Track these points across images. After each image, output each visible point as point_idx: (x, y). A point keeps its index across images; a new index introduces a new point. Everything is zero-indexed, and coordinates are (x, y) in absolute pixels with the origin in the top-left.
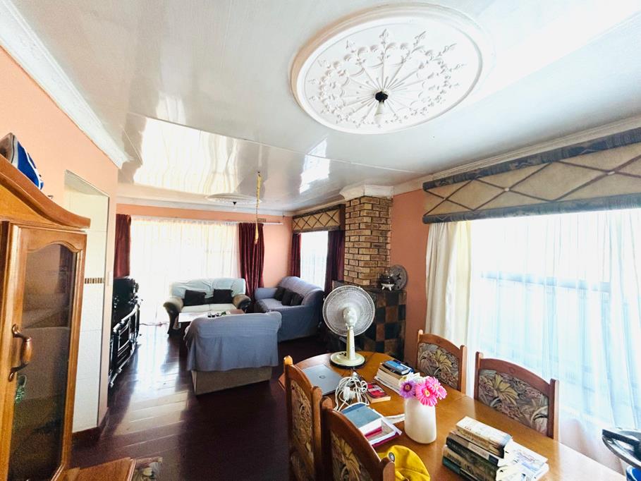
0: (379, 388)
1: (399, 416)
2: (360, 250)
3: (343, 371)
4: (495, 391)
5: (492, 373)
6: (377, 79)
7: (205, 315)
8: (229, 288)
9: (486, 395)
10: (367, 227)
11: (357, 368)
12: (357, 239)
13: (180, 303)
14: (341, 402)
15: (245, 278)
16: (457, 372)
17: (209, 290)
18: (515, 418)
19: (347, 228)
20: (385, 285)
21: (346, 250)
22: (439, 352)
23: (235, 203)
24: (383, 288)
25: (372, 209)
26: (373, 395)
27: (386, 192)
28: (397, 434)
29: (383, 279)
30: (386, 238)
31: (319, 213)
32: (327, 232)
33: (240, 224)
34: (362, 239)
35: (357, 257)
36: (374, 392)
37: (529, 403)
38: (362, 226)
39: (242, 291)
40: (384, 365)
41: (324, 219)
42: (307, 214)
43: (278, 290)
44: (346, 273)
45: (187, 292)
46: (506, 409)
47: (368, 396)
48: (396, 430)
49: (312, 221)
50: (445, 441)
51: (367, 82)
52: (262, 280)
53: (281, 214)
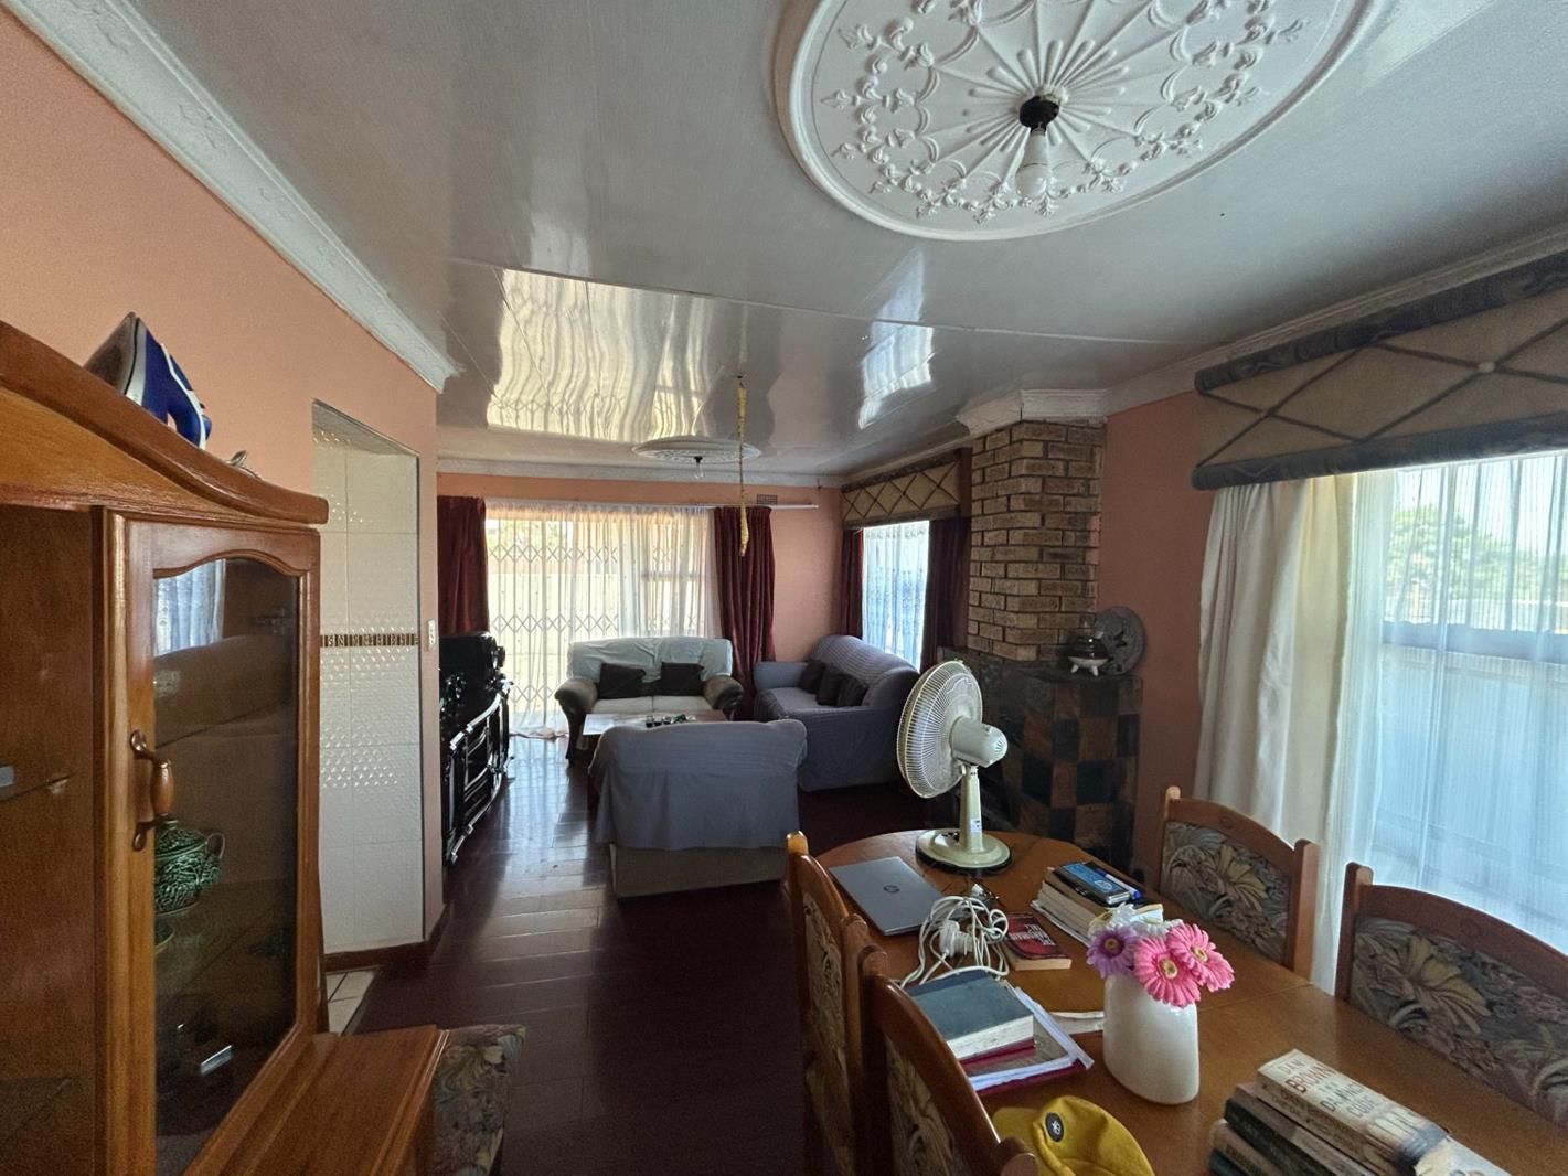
0: (1039, 934)
1: (1090, 1015)
2: (1012, 567)
3: (947, 878)
4: (1407, 984)
5: (1398, 930)
6: (1020, 56)
7: (637, 723)
8: (695, 661)
9: (1375, 991)
10: (1031, 505)
11: (989, 872)
12: (1002, 539)
13: (589, 692)
14: (932, 959)
15: (731, 639)
16: (1284, 916)
17: (651, 665)
18: (1475, 1071)
19: (976, 509)
20: (1078, 663)
21: (973, 569)
22: (1228, 853)
23: (698, 459)
24: (1075, 669)
25: (1045, 457)
26: (1022, 951)
27: (1084, 406)
28: (1078, 1063)
29: (1074, 646)
30: (1086, 533)
31: (906, 474)
32: (925, 524)
33: (718, 509)
34: (1017, 537)
35: (1000, 585)
36: (1025, 941)
37: (1528, 1033)
38: (1016, 504)
39: (724, 668)
40: (1055, 873)
41: (919, 489)
42: (877, 480)
43: (808, 667)
44: (972, 629)
45: (604, 666)
46: (1444, 1041)
47: (1006, 949)
48: (1076, 1052)
49: (888, 496)
50: (1222, 1108)
51: (990, 74)
52: (771, 644)
53: (813, 483)
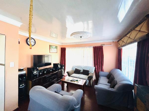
8: (88, 70)
15: (95, 67)
17: (82, 69)
23: (81, 37)
33: (94, 47)
39: (92, 72)
43: (109, 74)
45: (76, 69)
52: (103, 69)
53: (112, 41)
